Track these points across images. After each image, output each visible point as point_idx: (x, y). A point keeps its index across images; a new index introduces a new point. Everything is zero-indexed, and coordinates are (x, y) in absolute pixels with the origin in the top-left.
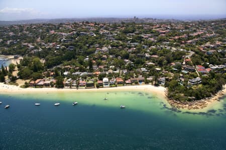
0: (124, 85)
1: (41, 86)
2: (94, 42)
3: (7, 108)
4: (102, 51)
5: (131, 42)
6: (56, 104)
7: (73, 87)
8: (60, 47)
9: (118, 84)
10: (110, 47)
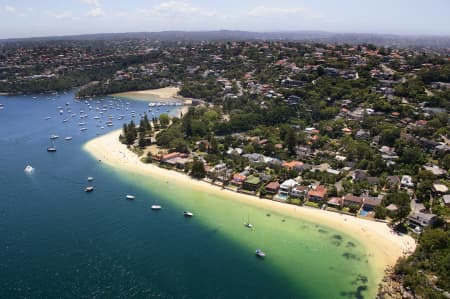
0: (320, 207)
1: (170, 166)
2: (344, 94)
3: (88, 191)
4: (351, 117)
5: (426, 106)
6: (154, 207)
7: (217, 183)
8: (273, 95)
9: (310, 200)
10: (370, 111)
